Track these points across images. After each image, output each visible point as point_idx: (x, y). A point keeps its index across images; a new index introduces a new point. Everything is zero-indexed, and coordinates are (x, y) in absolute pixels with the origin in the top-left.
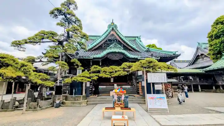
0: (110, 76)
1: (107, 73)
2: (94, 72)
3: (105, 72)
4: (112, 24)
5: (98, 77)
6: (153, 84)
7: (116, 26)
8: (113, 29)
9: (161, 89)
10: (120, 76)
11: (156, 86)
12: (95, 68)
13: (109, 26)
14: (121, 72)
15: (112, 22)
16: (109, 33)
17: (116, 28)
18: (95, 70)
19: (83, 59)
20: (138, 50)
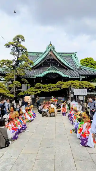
0: (49, 90)
1: (47, 89)
2: (38, 88)
3: (45, 88)
4: (51, 45)
5: (40, 92)
6: (78, 96)
7: (53, 47)
8: (51, 50)
9: (83, 100)
10: (55, 91)
11: (79, 97)
12: (38, 85)
13: (48, 47)
14: (56, 88)
15: (50, 43)
16: (48, 54)
17: (53, 49)
18: (38, 86)
19: (29, 78)
20: (72, 68)
